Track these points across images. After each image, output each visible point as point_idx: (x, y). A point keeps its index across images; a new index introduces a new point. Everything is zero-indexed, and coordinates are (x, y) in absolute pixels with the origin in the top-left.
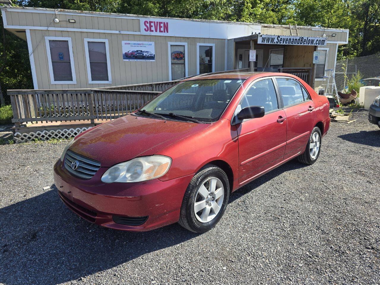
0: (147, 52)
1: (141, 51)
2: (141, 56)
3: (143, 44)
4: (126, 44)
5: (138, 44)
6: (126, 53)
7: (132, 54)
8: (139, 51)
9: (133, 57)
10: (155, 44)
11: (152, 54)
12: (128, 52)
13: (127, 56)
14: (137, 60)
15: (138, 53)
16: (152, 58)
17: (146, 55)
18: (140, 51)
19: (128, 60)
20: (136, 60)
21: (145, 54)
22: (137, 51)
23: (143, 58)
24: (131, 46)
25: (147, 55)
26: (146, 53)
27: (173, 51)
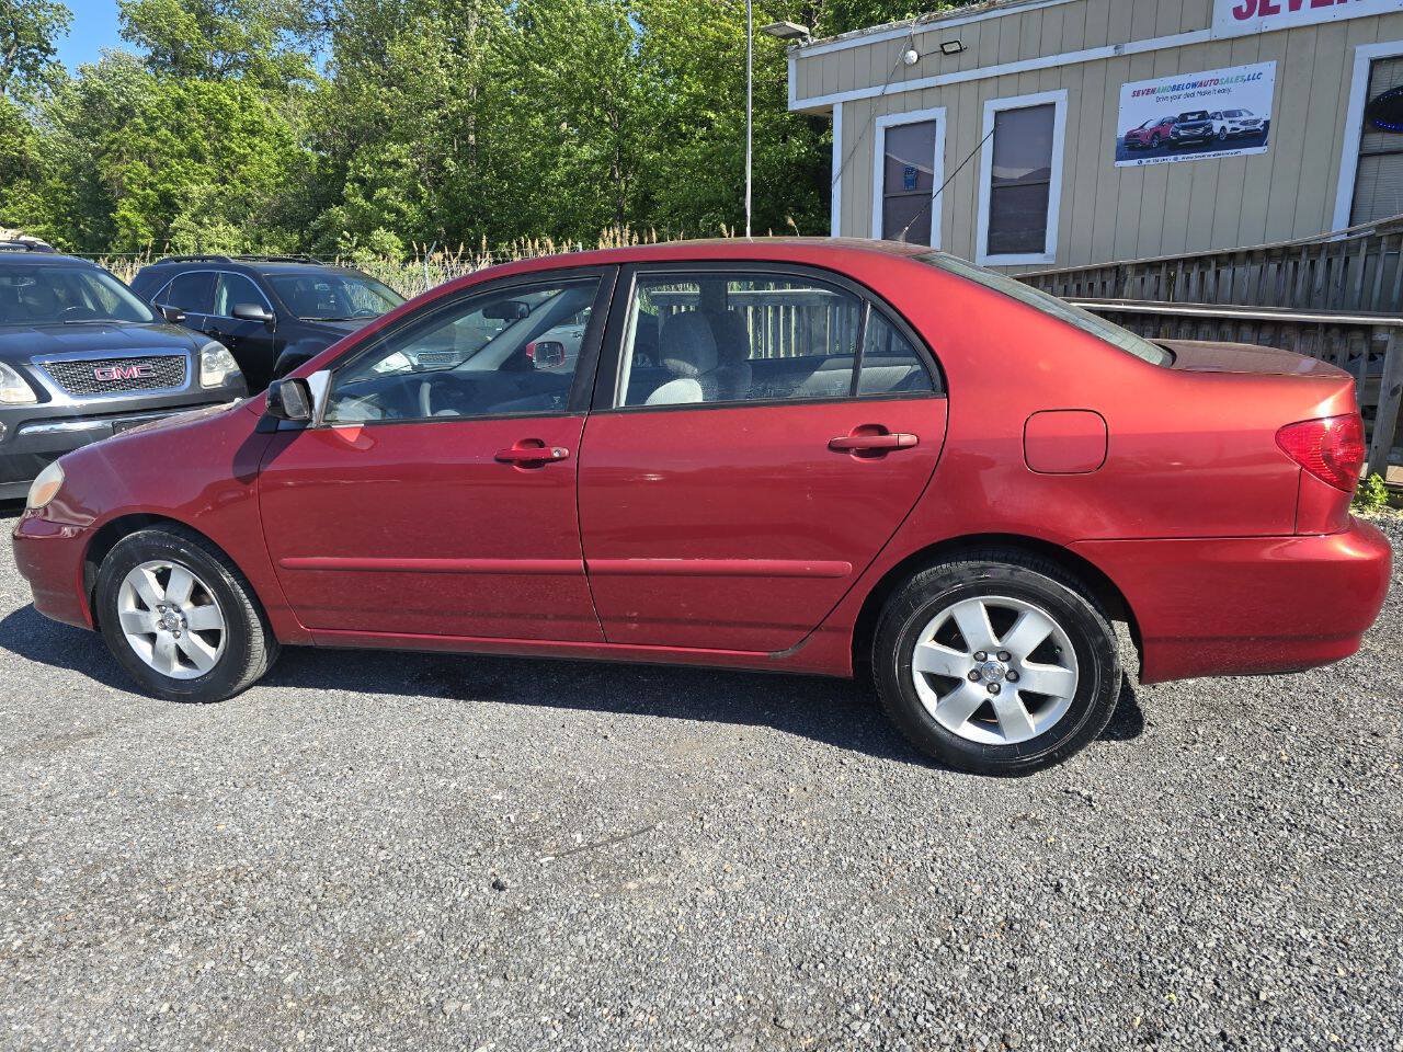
0: (1228, 114)
1: (1203, 115)
2: (1198, 137)
3: (1216, 82)
4: (1136, 94)
5: (1194, 85)
6: (1131, 135)
7: (1156, 133)
8: (1190, 118)
9: (1160, 144)
10: (1282, 71)
11: (1256, 122)
12: (1142, 127)
13: (1136, 146)
14: (1176, 159)
15: (1184, 128)
16: (1254, 136)
17: (1223, 128)
18: (1196, 117)
19: (1135, 162)
20: (1171, 158)
21: (1217, 126)
22: (1183, 117)
23: (1209, 142)
24: (1158, 99)
25: (1229, 127)
26: (1225, 122)
27: (1379, 90)
